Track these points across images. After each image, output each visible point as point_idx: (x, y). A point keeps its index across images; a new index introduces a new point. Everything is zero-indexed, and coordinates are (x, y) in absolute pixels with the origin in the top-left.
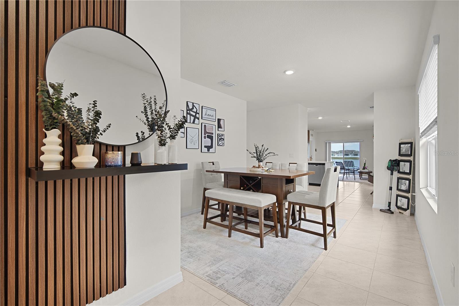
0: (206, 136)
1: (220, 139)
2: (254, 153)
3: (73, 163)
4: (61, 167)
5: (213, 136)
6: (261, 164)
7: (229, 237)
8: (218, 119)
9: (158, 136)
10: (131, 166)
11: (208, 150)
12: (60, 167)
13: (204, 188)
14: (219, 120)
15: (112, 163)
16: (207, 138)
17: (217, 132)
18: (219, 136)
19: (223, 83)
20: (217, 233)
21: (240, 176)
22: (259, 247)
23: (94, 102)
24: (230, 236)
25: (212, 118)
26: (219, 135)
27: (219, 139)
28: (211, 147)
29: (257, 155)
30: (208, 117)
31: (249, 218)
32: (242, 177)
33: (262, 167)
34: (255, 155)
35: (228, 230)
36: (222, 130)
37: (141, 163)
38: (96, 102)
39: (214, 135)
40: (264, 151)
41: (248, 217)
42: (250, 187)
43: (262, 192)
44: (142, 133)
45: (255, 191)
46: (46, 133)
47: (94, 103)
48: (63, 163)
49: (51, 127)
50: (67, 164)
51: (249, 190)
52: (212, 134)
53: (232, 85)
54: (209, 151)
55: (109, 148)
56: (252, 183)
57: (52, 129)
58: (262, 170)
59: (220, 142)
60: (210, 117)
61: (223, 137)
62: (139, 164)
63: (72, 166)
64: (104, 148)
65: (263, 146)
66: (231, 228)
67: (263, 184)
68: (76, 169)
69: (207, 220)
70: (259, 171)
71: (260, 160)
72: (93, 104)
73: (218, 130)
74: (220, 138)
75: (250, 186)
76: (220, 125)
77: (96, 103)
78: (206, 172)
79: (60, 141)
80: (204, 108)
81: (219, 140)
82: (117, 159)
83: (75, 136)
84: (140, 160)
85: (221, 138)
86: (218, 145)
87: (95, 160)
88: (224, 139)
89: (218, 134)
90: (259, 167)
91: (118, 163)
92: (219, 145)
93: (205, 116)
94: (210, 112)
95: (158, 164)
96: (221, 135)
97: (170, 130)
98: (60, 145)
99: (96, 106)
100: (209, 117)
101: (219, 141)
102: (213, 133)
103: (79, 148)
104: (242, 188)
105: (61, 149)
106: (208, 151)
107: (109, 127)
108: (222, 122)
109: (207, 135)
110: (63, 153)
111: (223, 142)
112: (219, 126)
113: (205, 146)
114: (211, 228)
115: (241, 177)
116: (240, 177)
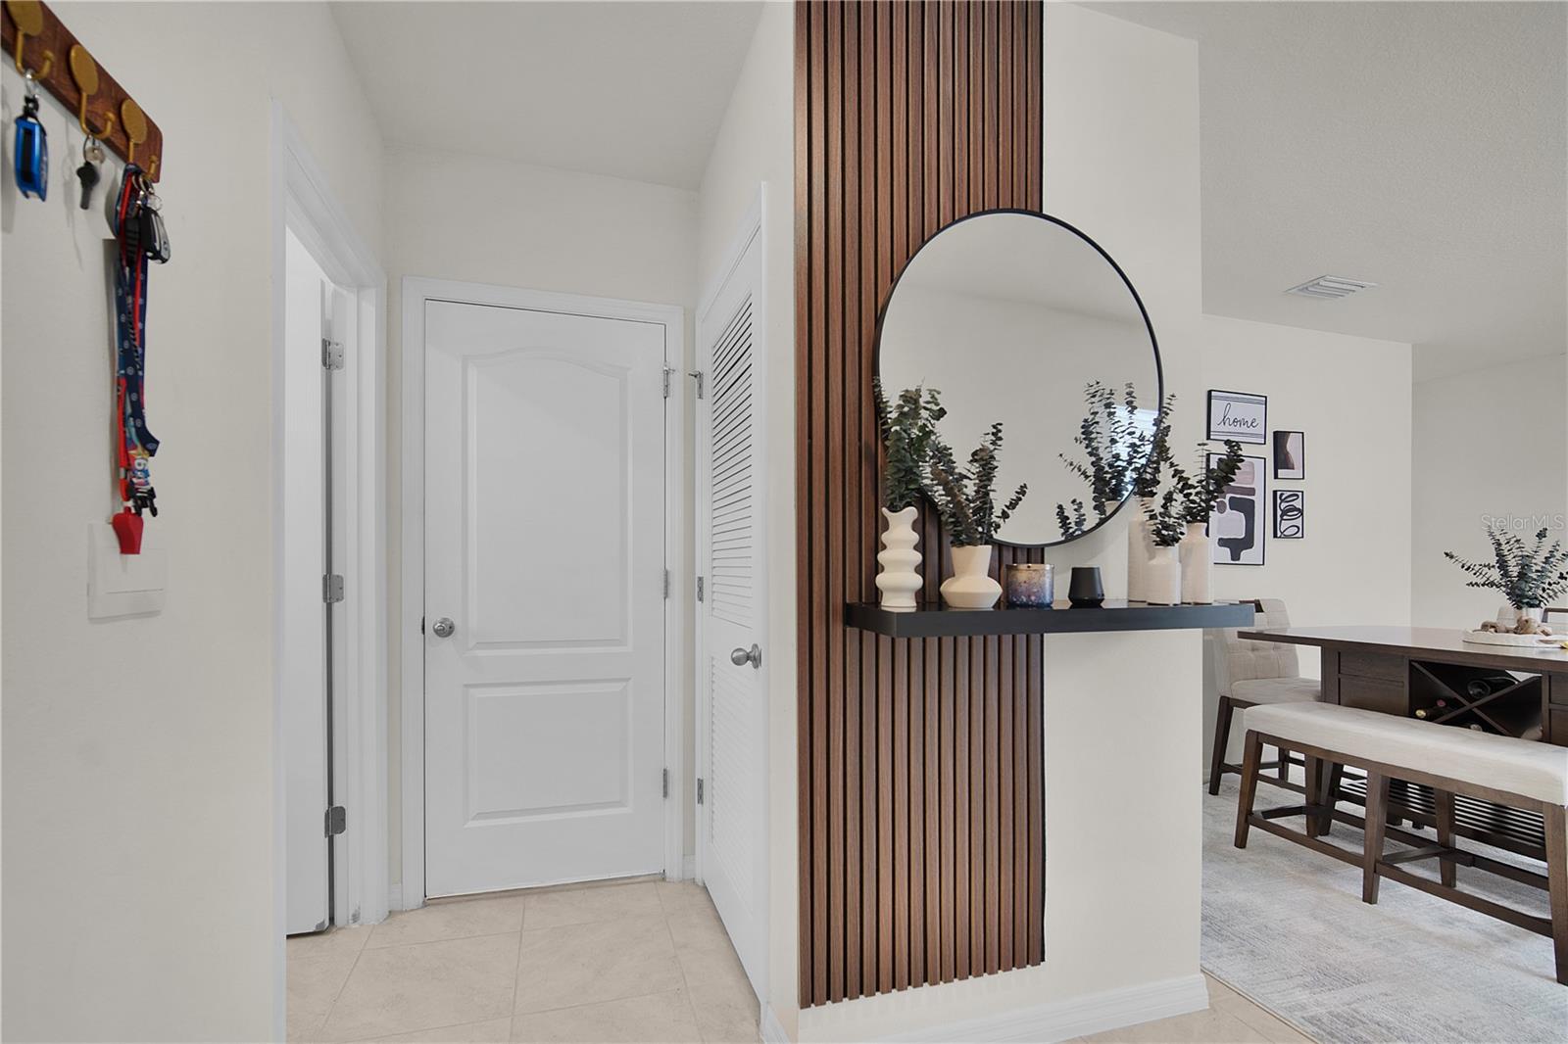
0: (1227, 501)
1: (1284, 513)
2: (1489, 567)
3: (944, 595)
4: (917, 603)
5: (1253, 501)
6: (1534, 614)
7: (1364, 901)
8: (1275, 433)
9: (1148, 514)
10: (1071, 607)
11: (1235, 556)
12: (915, 604)
13: (1222, 697)
14: (1280, 438)
15: (1029, 596)
16: (1231, 509)
17: (1273, 485)
18: (1282, 501)
19: (1310, 288)
20: (1303, 875)
21: (1410, 661)
22: (1552, 979)
23: (994, 427)
24: (1369, 897)
25: (1251, 430)
26: (1281, 495)
27: (1279, 513)
28: (1247, 542)
29: (1506, 574)
30: (1232, 429)
31: (1462, 843)
32: (1421, 669)
33: (1538, 630)
34: (1495, 575)
35: (1360, 872)
36: (1297, 473)
37: (1103, 600)
38: (999, 427)
39: (1258, 499)
40: (1552, 556)
41: (1457, 837)
42: (1470, 710)
43: (1547, 738)
44: (1076, 507)
45: (1501, 729)
46: (889, 519)
47: (995, 431)
48: (922, 595)
49: (904, 502)
50: (931, 596)
51: (1462, 721)
52: (1252, 492)
53: (1353, 288)
54: (1239, 559)
55: (1019, 553)
56: (1481, 696)
57: (904, 507)
58: (1546, 642)
59: (1285, 525)
60: (1244, 430)
61: (1297, 504)
62: (1096, 602)
63: (941, 603)
64: (1008, 556)
65: (1541, 535)
66: (1377, 869)
67: (1552, 706)
68: (950, 610)
69: (1247, 817)
70: (1528, 646)
71: (1521, 598)
72: (993, 434)
73: (1276, 477)
74: (1283, 505)
75: (1468, 706)
76: (1283, 457)
77: (1000, 431)
78: (1239, 637)
79: (915, 537)
80: (1217, 398)
81: (1281, 516)
82: (1042, 587)
83: (952, 522)
84: (1099, 592)
85: (1288, 508)
86: (1275, 536)
87: (995, 589)
88: (1301, 512)
89: (1275, 492)
90: (1522, 628)
91: (1044, 597)
92: (1279, 534)
93: (1222, 428)
94: (1239, 410)
95: (1150, 604)
96: (1289, 496)
97: (1185, 492)
98: (916, 548)
99: (1000, 439)
100: (1237, 429)
101: (1279, 519)
102: (1253, 489)
103: (959, 555)
104: (1421, 713)
105: (918, 557)
106: (1233, 559)
107: (1024, 493)
108: (1292, 446)
109: (1231, 498)
110: (921, 570)
111: (1298, 522)
112: (1281, 460)
113: (1220, 539)
114: (1267, 849)
115: (1416, 664)
116: (1411, 666)
